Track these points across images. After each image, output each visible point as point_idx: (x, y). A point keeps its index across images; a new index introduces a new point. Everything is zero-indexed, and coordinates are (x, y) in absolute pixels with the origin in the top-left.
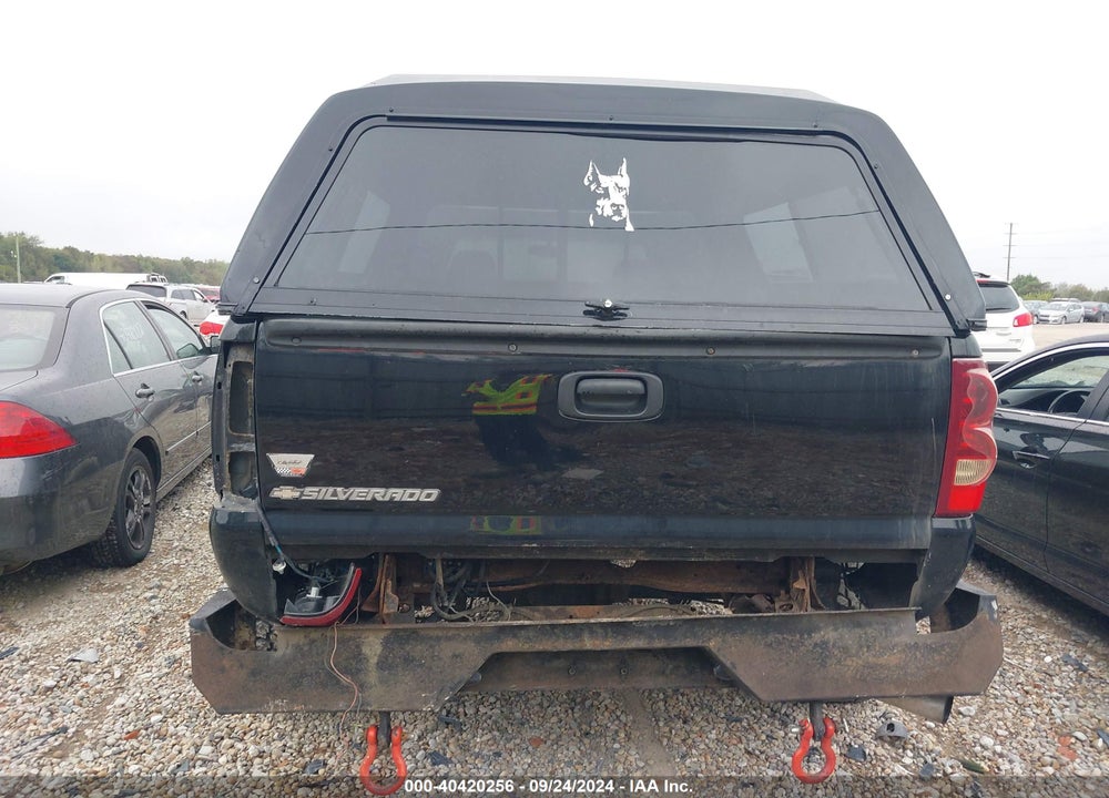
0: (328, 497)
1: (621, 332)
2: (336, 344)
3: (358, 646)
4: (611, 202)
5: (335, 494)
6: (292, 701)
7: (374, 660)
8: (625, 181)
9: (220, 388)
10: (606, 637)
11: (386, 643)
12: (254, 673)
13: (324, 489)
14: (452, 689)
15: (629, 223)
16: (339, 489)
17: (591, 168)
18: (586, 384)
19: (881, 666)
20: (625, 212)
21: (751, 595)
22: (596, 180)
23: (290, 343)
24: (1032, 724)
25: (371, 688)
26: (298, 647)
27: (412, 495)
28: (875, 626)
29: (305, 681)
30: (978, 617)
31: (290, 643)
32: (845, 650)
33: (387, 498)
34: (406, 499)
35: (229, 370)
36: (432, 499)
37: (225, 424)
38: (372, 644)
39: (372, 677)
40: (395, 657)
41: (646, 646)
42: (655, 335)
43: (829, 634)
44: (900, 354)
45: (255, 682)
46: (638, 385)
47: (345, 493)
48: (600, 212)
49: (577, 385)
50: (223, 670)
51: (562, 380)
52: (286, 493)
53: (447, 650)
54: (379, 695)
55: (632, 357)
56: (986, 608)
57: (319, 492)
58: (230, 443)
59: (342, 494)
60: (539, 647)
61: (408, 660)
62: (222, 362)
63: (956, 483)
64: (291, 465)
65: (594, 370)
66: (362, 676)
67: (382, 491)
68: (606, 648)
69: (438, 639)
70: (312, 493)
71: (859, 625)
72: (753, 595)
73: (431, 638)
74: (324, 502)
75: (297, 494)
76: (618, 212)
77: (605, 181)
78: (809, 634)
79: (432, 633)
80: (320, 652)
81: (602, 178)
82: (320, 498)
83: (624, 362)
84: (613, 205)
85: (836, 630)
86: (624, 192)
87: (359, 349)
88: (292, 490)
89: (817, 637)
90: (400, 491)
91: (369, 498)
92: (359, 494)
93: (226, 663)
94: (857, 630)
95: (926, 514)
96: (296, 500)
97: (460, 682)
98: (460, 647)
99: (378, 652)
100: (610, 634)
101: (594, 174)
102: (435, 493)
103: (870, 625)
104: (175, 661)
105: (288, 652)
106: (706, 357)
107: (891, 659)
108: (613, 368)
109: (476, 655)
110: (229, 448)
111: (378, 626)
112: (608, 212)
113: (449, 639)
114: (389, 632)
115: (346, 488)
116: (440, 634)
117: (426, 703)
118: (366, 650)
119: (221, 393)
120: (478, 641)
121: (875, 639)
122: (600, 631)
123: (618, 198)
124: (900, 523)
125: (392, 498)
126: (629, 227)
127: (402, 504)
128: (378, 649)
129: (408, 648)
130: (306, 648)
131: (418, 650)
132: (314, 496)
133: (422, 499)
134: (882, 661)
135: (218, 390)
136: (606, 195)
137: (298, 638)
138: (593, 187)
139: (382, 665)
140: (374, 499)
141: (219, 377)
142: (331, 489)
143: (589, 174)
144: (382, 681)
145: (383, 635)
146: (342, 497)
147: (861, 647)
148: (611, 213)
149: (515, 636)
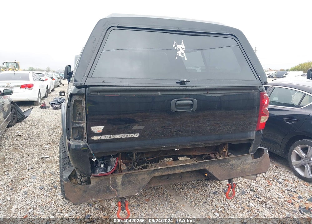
0: (108, 138)
1: (188, 88)
2: (111, 94)
3: (115, 180)
4: (180, 52)
5: (110, 137)
6: (97, 198)
7: (120, 183)
8: (183, 46)
9: (69, 108)
10: (181, 169)
11: (123, 178)
12: (85, 192)
13: (107, 136)
14: (142, 188)
15: (186, 58)
16: (111, 135)
17: (174, 43)
18: (178, 102)
19: (246, 168)
20: (184, 55)
21: (209, 154)
22: (176, 46)
23: (97, 94)
24: (260, 178)
25: (120, 191)
26: (97, 182)
27: (132, 136)
28: (243, 159)
29: (100, 192)
30: (264, 154)
31: (95, 181)
32: (237, 165)
33: (125, 137)
34: (130, 137)
35: (73, 103)
36: (137, 136)
37: (71, 119)
38: (119, 179)
39: (120, 188)
40: (126, 182)
41: (191, 170)
42: (196, 88)
43: (233, 162)
44: (250, 91)
45: (85, 194)
46: (191, 102)
47: (113, 136)
48: (178, 55)
49: (176, 102)
50: (75, 192)
51: (172, 102)
52: (96, 138)
53: (140, 178)
54: (122, 193)
55: (189, 94)
56: (266, 152)
57: (105, 137)
58: (73, 124)
59: (112, 137)
60: (164, 174)
61: (129, 182)
62: (70, 100)
63: (261, 122)
64: (97, 130)
65: (180, 98)
66: (117, 188)
67: (124, 135)
68: (181, 172)
69: (137, 175)
70: (104, 137)
71: (240, 159)
72: (210, 154)
73: (135, 175)
74: (107, 140)
75: (99, 138)
76: (183, 55)
77: (179, 46)
78: (229, 163)
79: (135, 173)
80: (104, 183)
81: (178, 46)
82: (106, 138)
83: (187, 96)
84: (181, 53)
85: (235, 161)
86: (184, 50)
87: (117, 95)
88: (98, 137)
89: (231, 163)
90: (129, 135)
91: (120, 137)
92: (117, 136)
93: (76, 190)
94: (239, 160)
95: (254, 130)
96: (98, 140)
97: (144, 186)
98: (144, 176)
99: (121, 181)
100: (182, 168)
101: (175, 44)
102: (138, 135)
103: (242, 159)
104: (27, 193)
105: (94, 184)
106: (207, 94)
107: (247, 166)
108: (184, 98)
109: (147, 178)
110: (72, 126)
111: (120, 174)
112: (180, 55)
113: (140, 174)
114: (123, 175)
115: (113, 135)
116: (138, 173)
117: (136, 193)
118: (117, 181)
119: (69, 110)
120: (148, 174)
121: (243, 162)
122: (179, 168)
123: (182, 51)
124: (249, 133)
125: (126, 137)
126: (186, 59)
127: (129, 138)
128: (121, 180)
129: (129, 178)
130: (99, 182)
131: (132, 179)
132: (104, 138)
133: (135, 136)
134: (245, 167)
135: (68, 109)
136: (179, 50)
137: (97, 180)
138: (176, 48)
139: (122, 184)
140: (121, 138)
141: (69, 105)
142: (109, 136)
143: (174, 44)
144: (123, 189)
145: (122, 176)
146: (112, 138)
147: (240, 164)
148: (181, 55)
149: (158, 172)
